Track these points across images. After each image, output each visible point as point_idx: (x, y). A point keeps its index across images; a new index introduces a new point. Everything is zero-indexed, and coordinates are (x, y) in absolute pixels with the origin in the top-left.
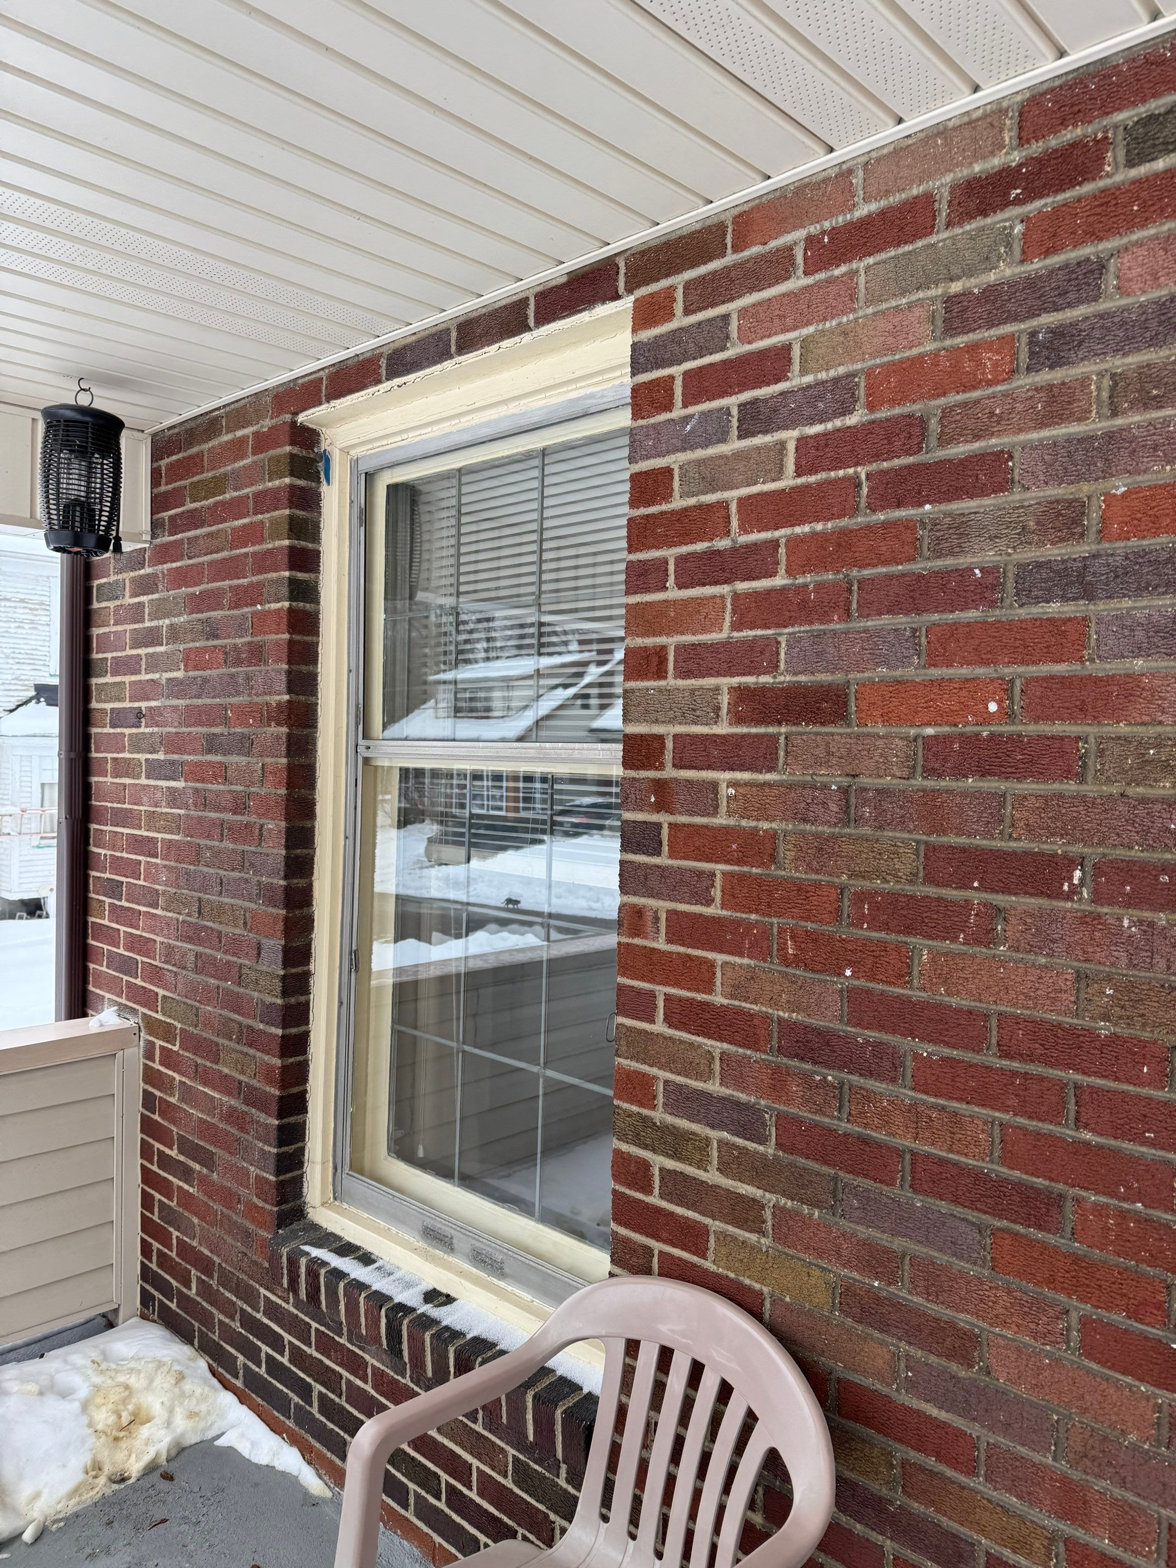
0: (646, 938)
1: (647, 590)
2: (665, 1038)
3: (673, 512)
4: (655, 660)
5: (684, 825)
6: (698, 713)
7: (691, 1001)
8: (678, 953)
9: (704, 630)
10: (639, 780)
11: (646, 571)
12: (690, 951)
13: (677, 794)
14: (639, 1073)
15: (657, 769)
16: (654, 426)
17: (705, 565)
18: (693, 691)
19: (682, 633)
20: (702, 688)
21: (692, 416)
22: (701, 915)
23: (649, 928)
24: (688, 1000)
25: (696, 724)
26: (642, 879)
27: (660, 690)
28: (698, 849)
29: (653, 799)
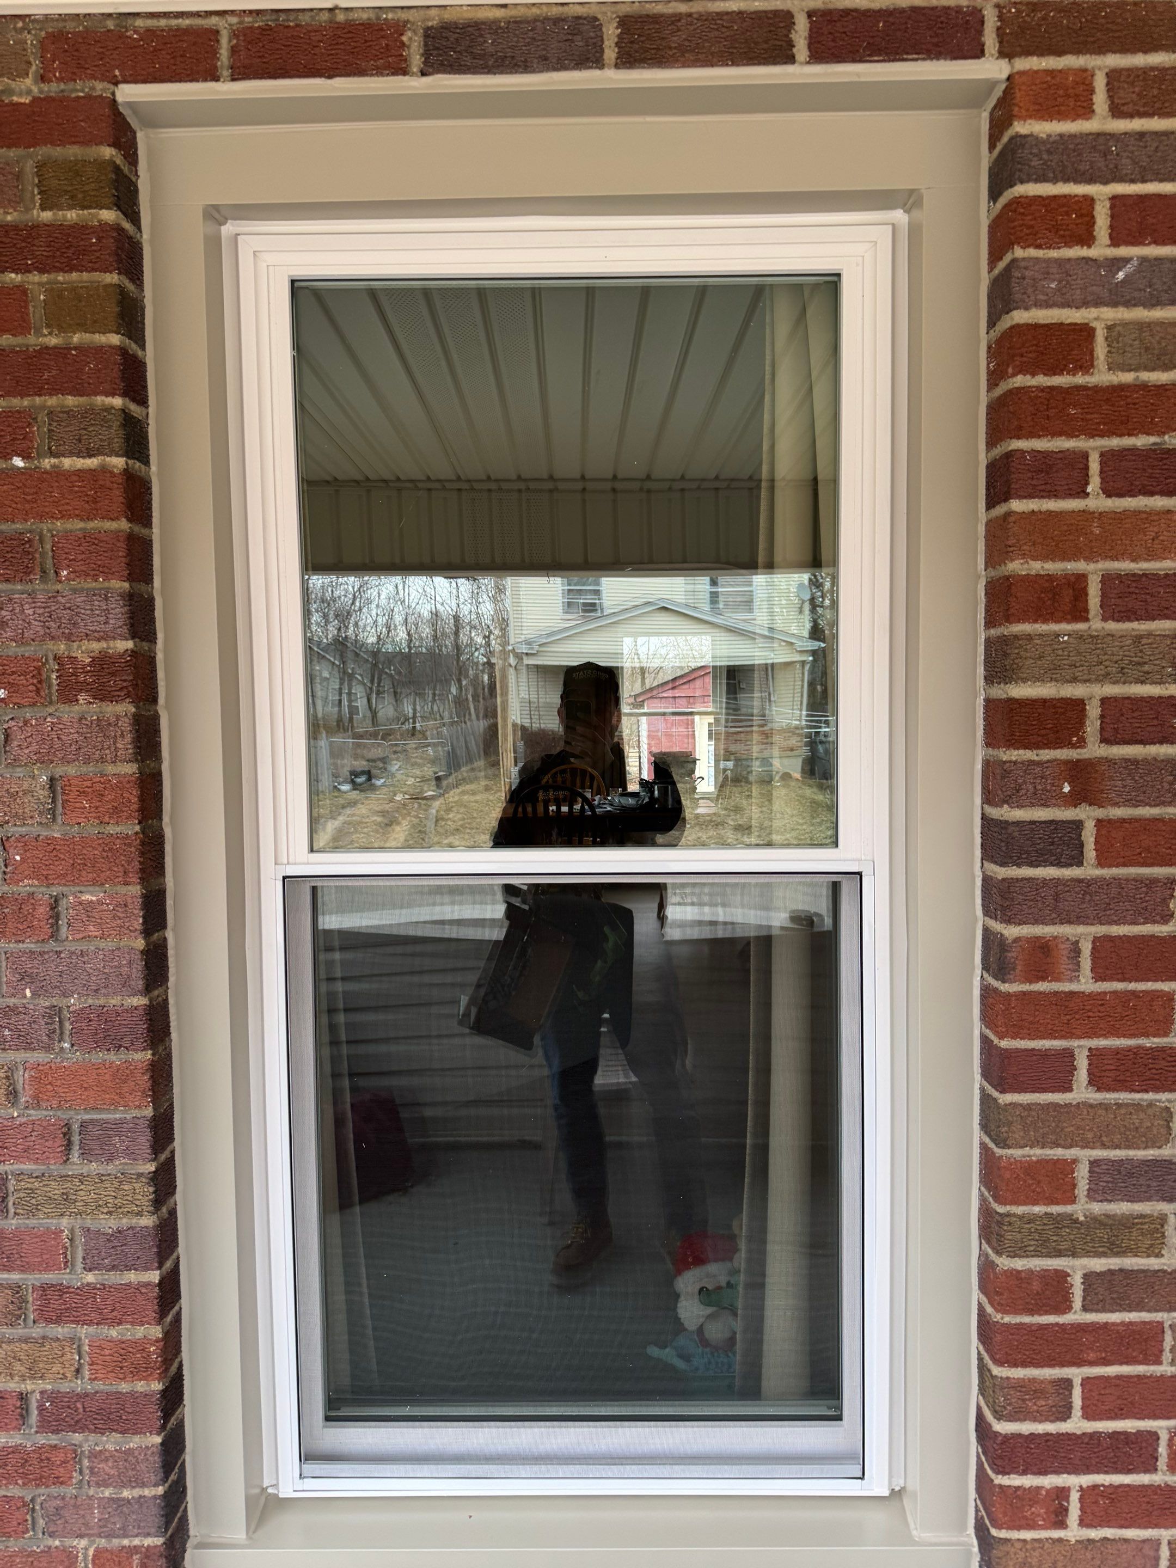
0: (1057, 979)
1: (1053, 494)
2: (1091, 1106)
3: (1096, 389)
4: (1067, 595)
5: (1123, 821)
6: (1146, 668)
7: (1136, 1052)
8: (1115, 993)
9: (1151, 555)
10: (1039, 763)
11: (1051, 467)
12: (1132, 986)
13: (1111, 778)
14: (1047, 1161)
15: (1074, 746)
16: (1060, 262)
17: (1153, 467)
18: (1138, 639)
19: (1115, 558)
20: (1150, 634)
21: (1127, 260)
22: (1153, 936)
23: (1064, 964)
24: (1129, 1049)
25: (1142, 682)
26: (1050, 900)
27: (1080, 637)
28: (1148, 850)
29: (1067, 789)
